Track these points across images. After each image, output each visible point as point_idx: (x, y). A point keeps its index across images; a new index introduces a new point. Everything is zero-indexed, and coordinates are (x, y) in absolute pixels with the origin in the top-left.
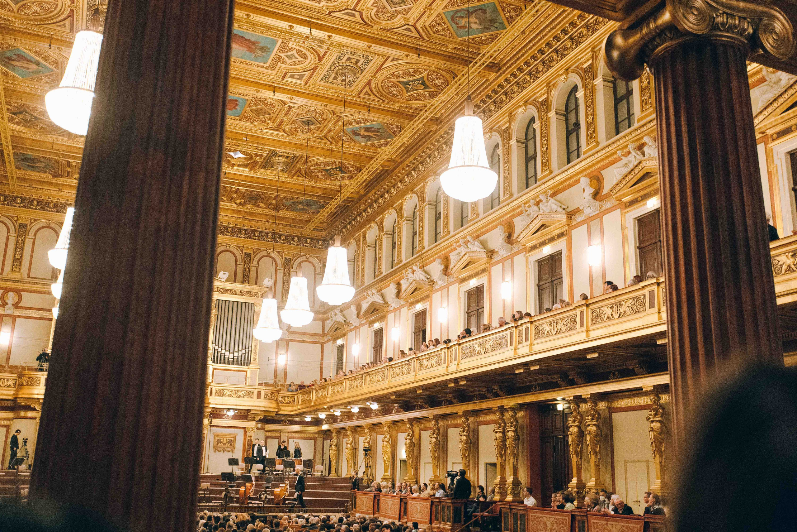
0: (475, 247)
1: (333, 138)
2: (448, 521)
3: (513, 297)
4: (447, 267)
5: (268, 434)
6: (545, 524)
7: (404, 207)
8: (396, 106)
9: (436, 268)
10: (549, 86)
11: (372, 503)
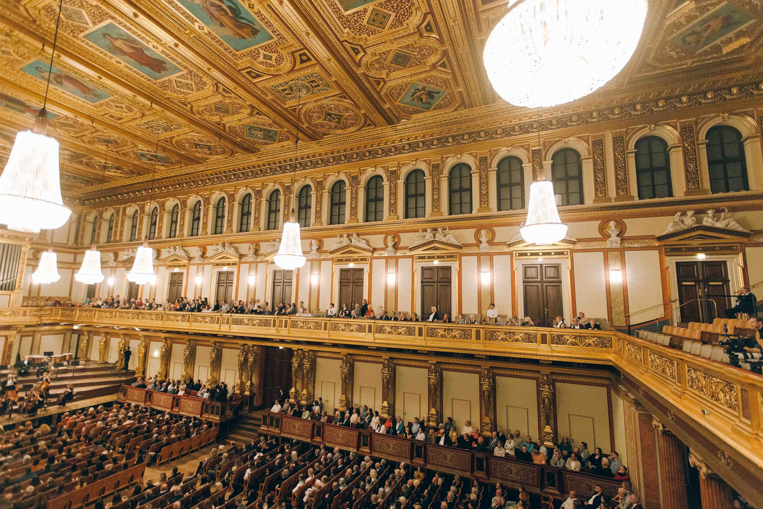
0: (232, 251)
1: (123, 154)
2: (217, 414)
3: (256, 284)
4: (204, 253)
5: (22, 334)
6: (294, 425)
7: (166, 205)
8: (183, 152)
9: (195, 252)
10: (293, 181)
11: (144, 396)
